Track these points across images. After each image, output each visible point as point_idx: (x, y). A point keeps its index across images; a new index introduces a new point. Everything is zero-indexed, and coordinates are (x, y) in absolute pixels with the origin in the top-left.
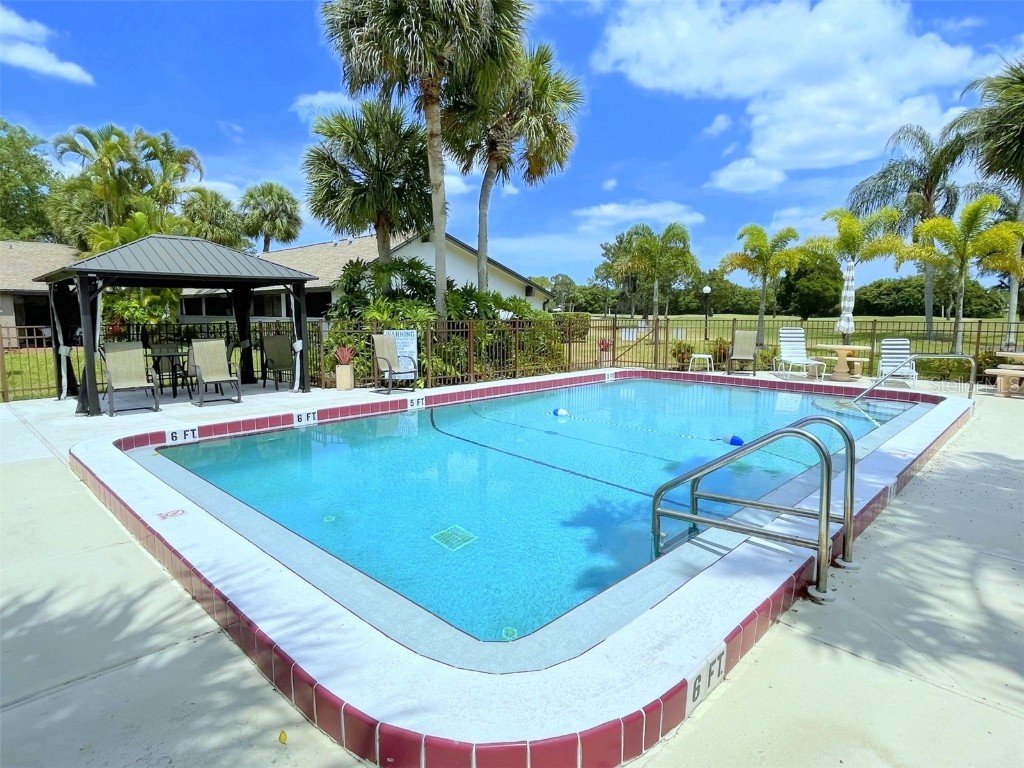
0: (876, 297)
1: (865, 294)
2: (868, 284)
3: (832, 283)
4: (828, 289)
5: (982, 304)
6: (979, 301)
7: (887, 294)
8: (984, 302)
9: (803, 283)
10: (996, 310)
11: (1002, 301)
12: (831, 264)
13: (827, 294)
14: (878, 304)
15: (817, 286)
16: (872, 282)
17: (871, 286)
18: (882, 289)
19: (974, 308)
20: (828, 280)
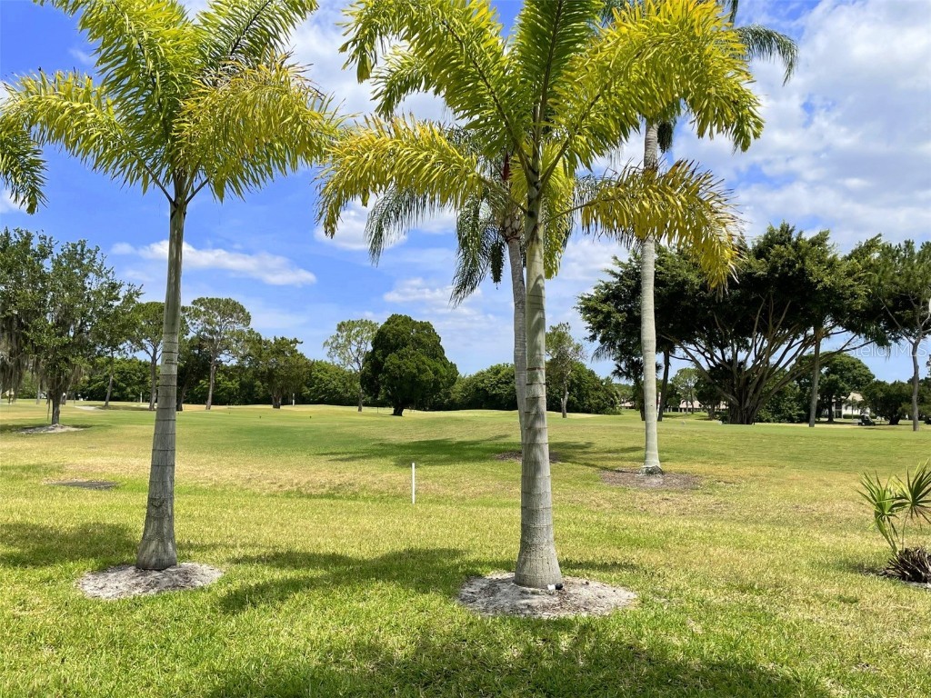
0: (493, 387)
1: (482, 381)
2: (485, 370)
3: (430, 363)
4: (425, 371)
5: (599, 398)
6: (596, 394)
7: (506, 383)
8: (601, 394)
9: (392, 360)
11: (617, 395)
12: (429, 336)
13: (424, 377)
14: (494, 392)
15: (410, 366)
16: (489, 368)
17: (488, 372)
18: (500, 375)
19: (592, 401)
20: (424, 358)
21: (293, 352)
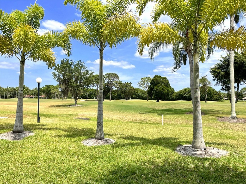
0: (184, 94)
1: (181, 93)
2: (182, 90)
3: (166, 88)
4: (165, 90)
7: (188, 93)
8: (217, 96)
9: (156, 87)
10: (221, 99)
11: (222, 96)
12: (166, 81)
13: (164, 92)
14: (185, 96)
15: (161, 89)
17: (183, 90)
18: (186, 91)
19: (214, 98)
20: (164, 87)
21: (130, 86)
